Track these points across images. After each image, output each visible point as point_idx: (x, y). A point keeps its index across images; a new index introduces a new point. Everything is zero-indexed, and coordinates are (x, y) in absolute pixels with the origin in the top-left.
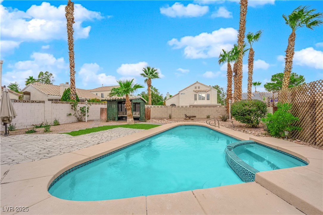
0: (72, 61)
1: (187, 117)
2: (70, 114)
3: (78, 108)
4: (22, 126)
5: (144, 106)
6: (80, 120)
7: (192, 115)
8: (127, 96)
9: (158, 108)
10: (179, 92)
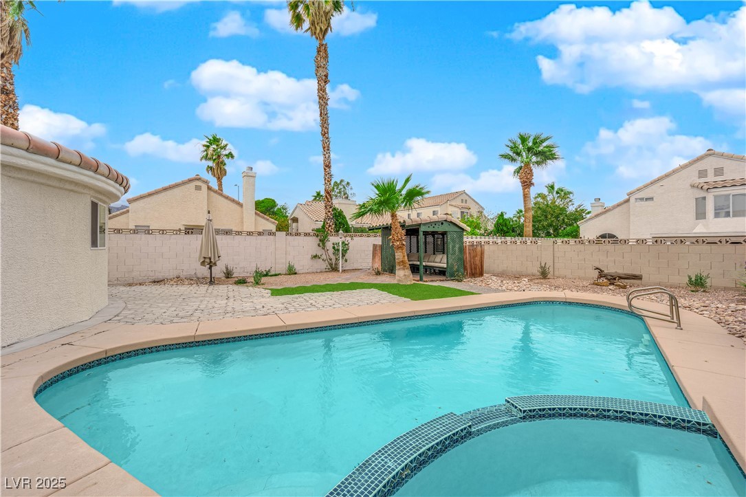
0: (327, 156)
1: (605, 276)
2: (315, 257)
3: (329, 245)
4: (244, 271)
5: (462, 242)
6: (334, 269)
7: (621, 271)
8: (393, 216)
9: (514, 246)
10: (630, 194)
